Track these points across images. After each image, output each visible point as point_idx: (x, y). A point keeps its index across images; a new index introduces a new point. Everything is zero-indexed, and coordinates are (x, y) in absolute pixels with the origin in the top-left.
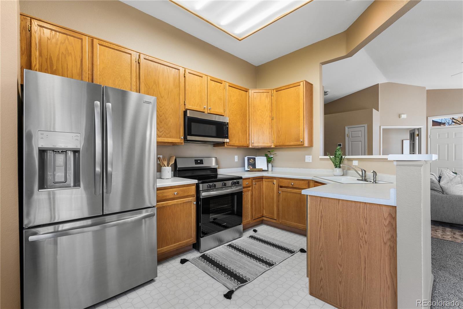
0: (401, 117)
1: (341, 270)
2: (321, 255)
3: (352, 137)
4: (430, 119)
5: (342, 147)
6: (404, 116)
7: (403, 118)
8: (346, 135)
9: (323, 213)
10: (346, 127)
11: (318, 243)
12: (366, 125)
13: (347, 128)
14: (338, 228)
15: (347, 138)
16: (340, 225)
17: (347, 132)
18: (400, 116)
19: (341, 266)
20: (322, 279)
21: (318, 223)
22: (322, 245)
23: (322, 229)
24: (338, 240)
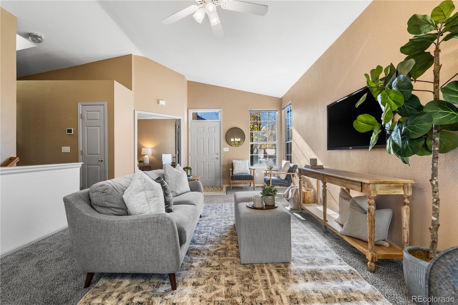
3: (88, 120)
4: (190, 111)
5: (72, 133)
6: (162, 103)
7: (162, 105)
8: (79, 116)
10: (79, 103)
12: (106, 104)
13: (81, 106)
15: (80, 121)
17: (80, 112)
18: (158, 103)
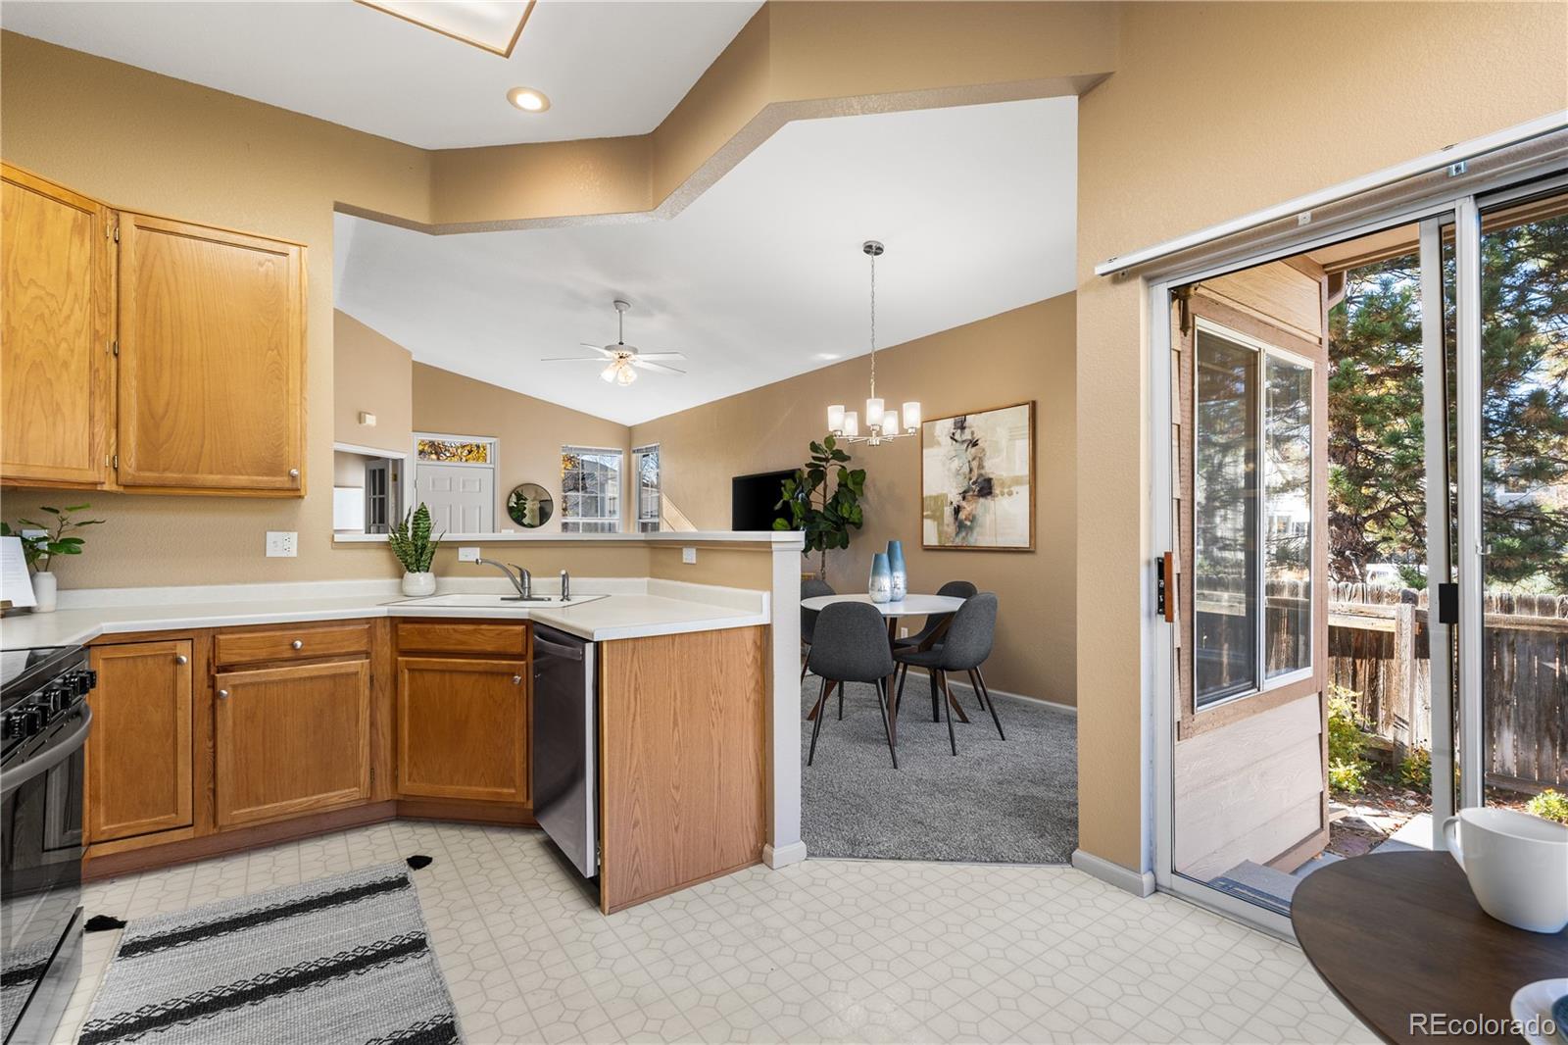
0: (365, 421)
1: (678, 798)
2: (634, 790)
4: (415, 437)
6: (371, 420)
7: (369, 426)
9: (639, 680)
11: (628, 761)
14: (673, 703)
16: (675, 694)
18: (360, 418)
19: (677, 788)
20: (637, 850)
21: (628, 709)
22: (638, 761)
23: (638, 718)
24: (673, 731)
